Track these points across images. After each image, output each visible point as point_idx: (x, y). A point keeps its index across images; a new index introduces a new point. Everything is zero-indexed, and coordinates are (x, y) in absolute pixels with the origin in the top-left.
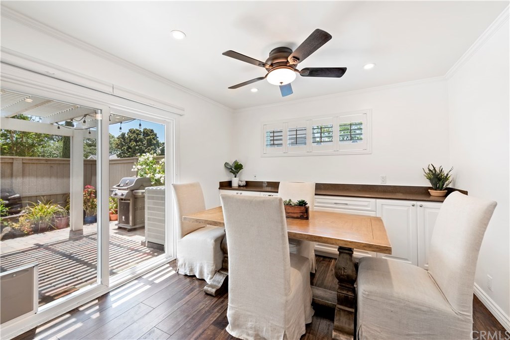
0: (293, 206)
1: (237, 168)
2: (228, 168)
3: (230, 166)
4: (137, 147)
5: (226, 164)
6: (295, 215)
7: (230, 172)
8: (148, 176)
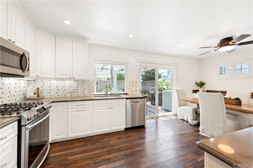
0: (232, 100)
1: (201, 84)
2: (197, 84)
3: (198, 83)
4: (148, 76)
5: (196, 82)
6: (233, 103)
7: (198, 86)
8: (161, 87)
